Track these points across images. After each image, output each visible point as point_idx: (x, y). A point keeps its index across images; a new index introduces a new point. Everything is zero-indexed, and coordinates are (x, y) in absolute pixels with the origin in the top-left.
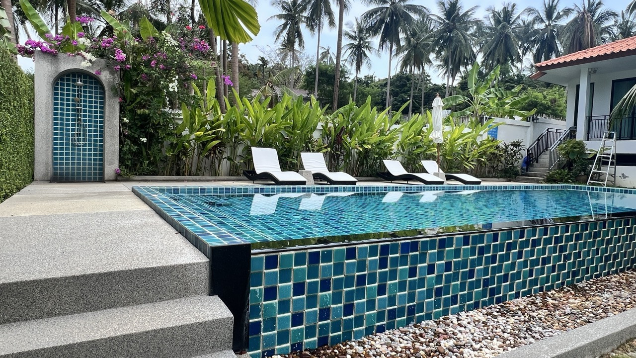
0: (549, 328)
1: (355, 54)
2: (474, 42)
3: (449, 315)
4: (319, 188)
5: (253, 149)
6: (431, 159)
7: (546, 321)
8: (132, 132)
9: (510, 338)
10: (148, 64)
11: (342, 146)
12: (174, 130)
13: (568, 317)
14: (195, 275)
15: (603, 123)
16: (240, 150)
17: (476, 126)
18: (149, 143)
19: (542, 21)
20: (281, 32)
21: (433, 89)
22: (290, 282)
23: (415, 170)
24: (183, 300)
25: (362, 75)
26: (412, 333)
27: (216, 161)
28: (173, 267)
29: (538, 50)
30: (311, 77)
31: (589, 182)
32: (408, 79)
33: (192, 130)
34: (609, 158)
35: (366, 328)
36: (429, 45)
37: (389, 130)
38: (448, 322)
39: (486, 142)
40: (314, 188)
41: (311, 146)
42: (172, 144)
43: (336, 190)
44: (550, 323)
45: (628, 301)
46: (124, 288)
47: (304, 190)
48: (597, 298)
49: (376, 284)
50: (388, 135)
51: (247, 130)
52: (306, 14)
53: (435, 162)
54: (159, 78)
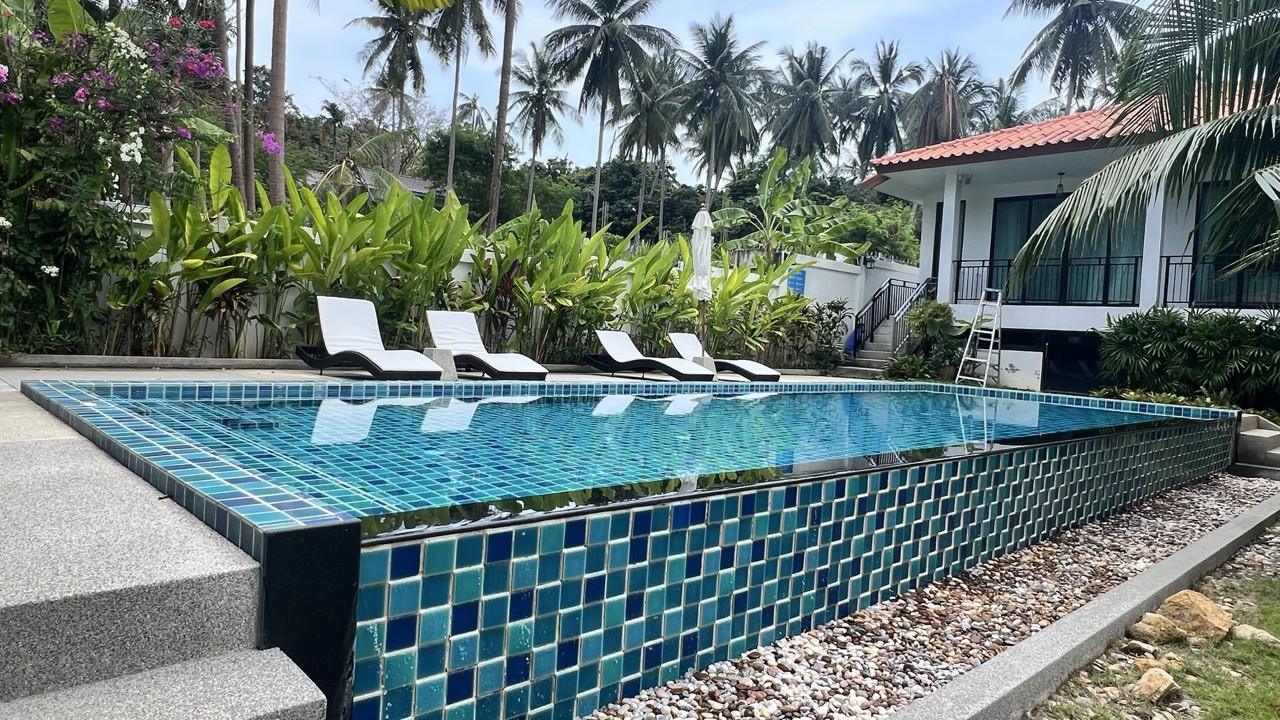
0: (942, 660)
1: (531, 113)
2: (757, 110)
3: (759, 647)
4: (470, 387)
5: (320, 299)
6: (686, 330)
7: (934, 648)
8: (20, 252)
9: (877, 688)
10: (66, 94)
11: (513, 299)
12: (129, 249)
13: (967, 637)
14: (222, 602)
15: (980, 273)
16: (288, 300)
17: (766, 270)
18: (64, 276)
19: (875, 84)
20: (377, 53)
21: (680, 193)
22: (445, 602)
23: (655, 350)
24: (190, 665)
25: (543, 159)
26: (693, 692)
27: (232, 324)
28: (167, 586)
29: (866, 137)
30: (438, 153)
31: (960, 379)
32: (634, 171)
33: (174, 253)
34: (989, 336)
35: (602, 690)
36: (674, 108)
37: (607, 270)
38: (759, 662)
39: (785, 300)
40: (461, 387)
41: (449, 296)
42: (123, 282)
43: (507, 391)
44: (940, 652)
45: (1056, 598)
46: (33, 649)
47: (438, 391)
48: (1007, 595)
49: (624, 596)
50: (606, 280)
51: (306, 257)
52: (428, 22)
53: (694, 336)
54: (96, 130)
